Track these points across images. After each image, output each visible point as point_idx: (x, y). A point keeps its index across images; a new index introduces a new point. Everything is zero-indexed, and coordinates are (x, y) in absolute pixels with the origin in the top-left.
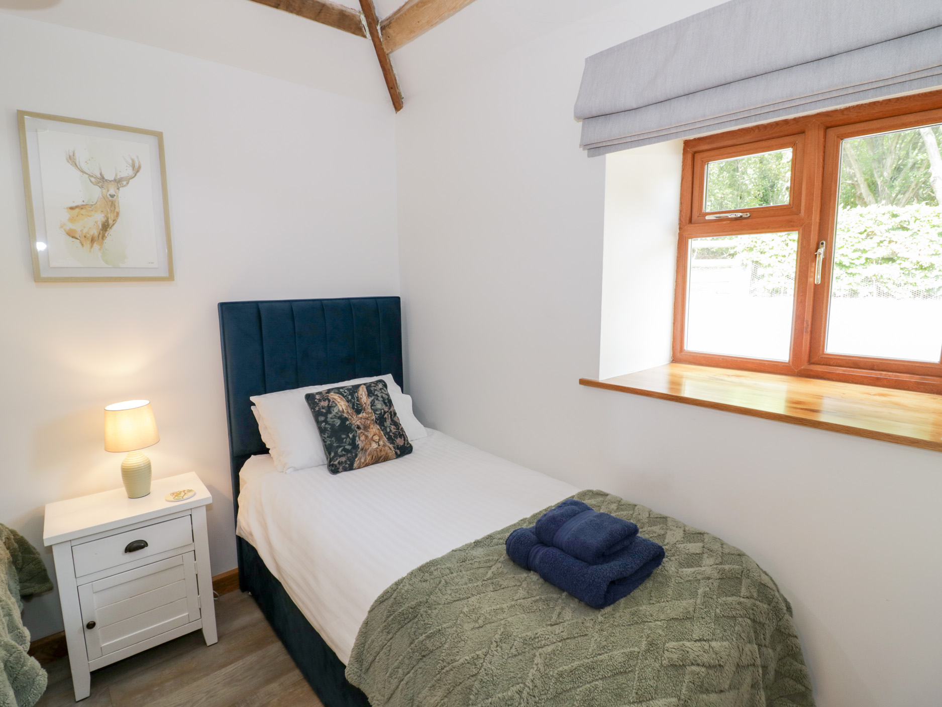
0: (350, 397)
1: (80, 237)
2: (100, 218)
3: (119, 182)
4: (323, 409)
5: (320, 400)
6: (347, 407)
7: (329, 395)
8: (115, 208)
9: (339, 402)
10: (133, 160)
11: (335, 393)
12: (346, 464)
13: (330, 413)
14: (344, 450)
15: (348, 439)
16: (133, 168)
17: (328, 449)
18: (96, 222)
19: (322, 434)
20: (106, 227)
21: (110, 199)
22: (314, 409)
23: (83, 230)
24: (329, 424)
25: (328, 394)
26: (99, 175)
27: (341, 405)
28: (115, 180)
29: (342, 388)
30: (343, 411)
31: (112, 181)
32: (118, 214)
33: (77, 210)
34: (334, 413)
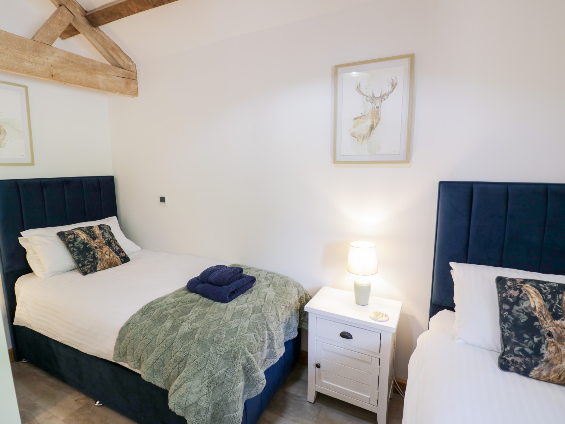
0: (550, 296)
1: (357, 136)
2: (369, 123)
3: (382, 97)
4: (511, 297)
5: (510, 288)
6: (542, 306)
7: (524, 286)
8: (378, 115)
9: (532, 297)
10: (393, 80)
11: (531, 285)
12: (521, 366)
13: (518, 305)
14: (522, 350)
15: (531, 342)
16: (392, 86)
17: (505, 341)
18: (367, 126)
19: (502, 323)
20: (372, 128)
21: (376, 109)
22: (501, 294)
23: (359, 132)
24: (513, 316)
25: (522, 284)
26: (372, 95)
27: (534, 302)
28: (380, 96)
29: (544, 282)
30: (535, 309)
31: (379, 97)
32: (379, 119)
33: (358, 119)
34: (522, 307)
